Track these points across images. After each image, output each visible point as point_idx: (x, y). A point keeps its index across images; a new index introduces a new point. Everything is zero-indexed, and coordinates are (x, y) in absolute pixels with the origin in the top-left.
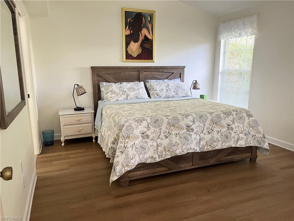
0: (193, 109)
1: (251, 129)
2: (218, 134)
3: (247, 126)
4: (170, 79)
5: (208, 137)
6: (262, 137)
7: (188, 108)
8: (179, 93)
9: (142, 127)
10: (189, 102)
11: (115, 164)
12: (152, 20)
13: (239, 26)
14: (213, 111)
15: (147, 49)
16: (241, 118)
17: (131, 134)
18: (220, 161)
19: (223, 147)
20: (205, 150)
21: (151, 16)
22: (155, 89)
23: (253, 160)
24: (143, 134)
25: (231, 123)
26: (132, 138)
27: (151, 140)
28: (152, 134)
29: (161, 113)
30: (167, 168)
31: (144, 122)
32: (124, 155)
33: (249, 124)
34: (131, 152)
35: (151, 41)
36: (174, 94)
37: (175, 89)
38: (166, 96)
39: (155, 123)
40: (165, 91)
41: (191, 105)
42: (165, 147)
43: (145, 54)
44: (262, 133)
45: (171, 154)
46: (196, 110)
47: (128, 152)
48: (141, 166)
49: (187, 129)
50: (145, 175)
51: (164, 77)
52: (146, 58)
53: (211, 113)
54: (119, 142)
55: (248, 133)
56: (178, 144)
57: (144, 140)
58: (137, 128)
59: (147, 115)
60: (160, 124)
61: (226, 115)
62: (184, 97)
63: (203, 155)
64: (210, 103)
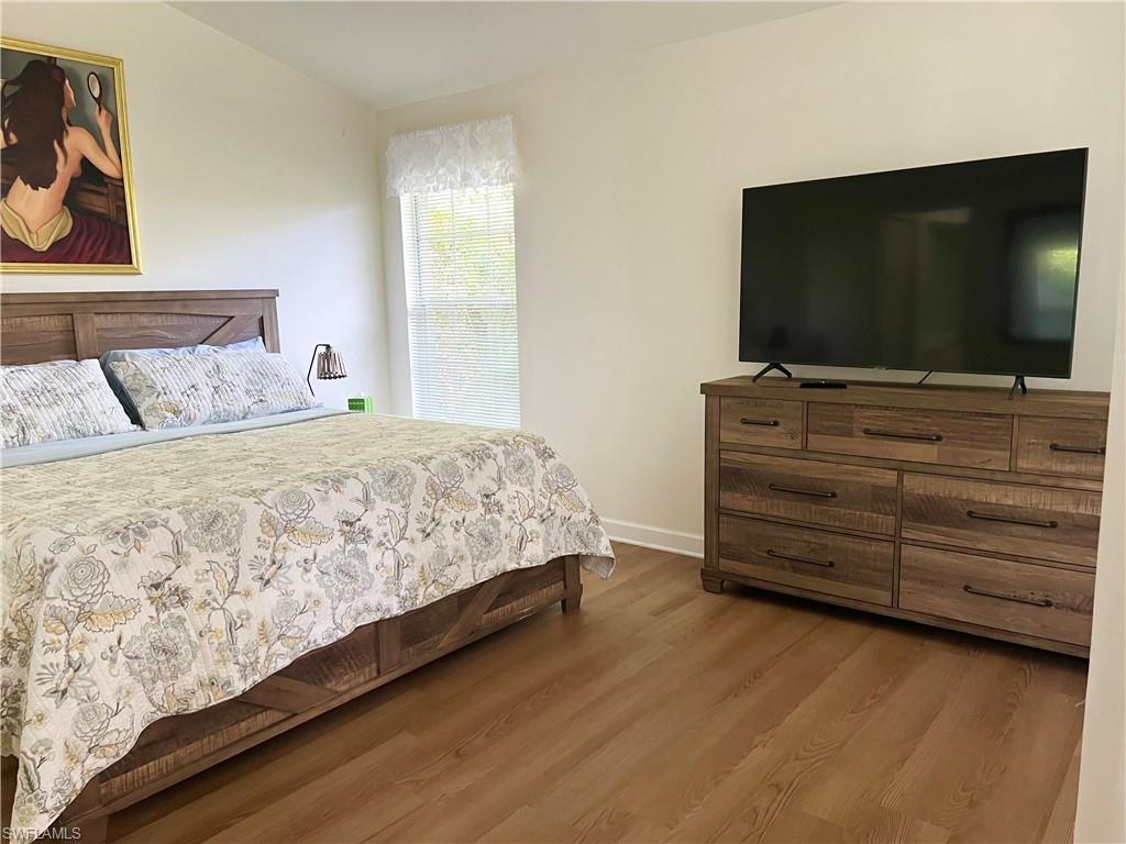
0: (350, 452)
1: (555, 497)
2: (458, 535)
3: (544, 490)
4: (222, 344)
5: (424, 551)
6: (588, 520)
7: (331, 453)
8: (269, 398)
9: (150, 559)
10: (319, 429)
11: (31, 755)
12: (111, 98)
13: (458, 147)
14: (427, 452)
15: (99, 216)
16: (522, 465)
17: (94, 600)
18: (472, 633)
19: (477, 577)
20: (421, 602)
21: (106, 80)
22: (160, 389)
23: (570, 605)
24: (157, 586)
25: (494, 488)
26: (104, 615)
27: (200, 607)
28: (201, 581)
29: (225, 484)
30: (279, 710)
31: (158, 532)
32: (71, 703)
33: (546, 480)
34: (107, 681)
35: (115, 182)
36: (247, 402)
37: (250, 381)
38: (216, 413)
39: (208, 528)
40: (206, 392)
41: (337, 440)
42: (263, 625)
43: (91, 240)
44: (589, 506)
45: (292, 649)
46: (363, 456)
47: (95, 684)
48: (165, 733)
49: (343, 533)
50: (182, 767)
51: (193, 335)
52: (100, 255)
53: (424, 461)
54: (38, 650)
55: (549, 513)
56: (317, 602)
57: (164, 616)
58: (124, 565)
59: (159, 503)
60: (229, 532)
61: (473, 459)
62: (293, 410)
63: (413, 625)
64: (404, 425)
